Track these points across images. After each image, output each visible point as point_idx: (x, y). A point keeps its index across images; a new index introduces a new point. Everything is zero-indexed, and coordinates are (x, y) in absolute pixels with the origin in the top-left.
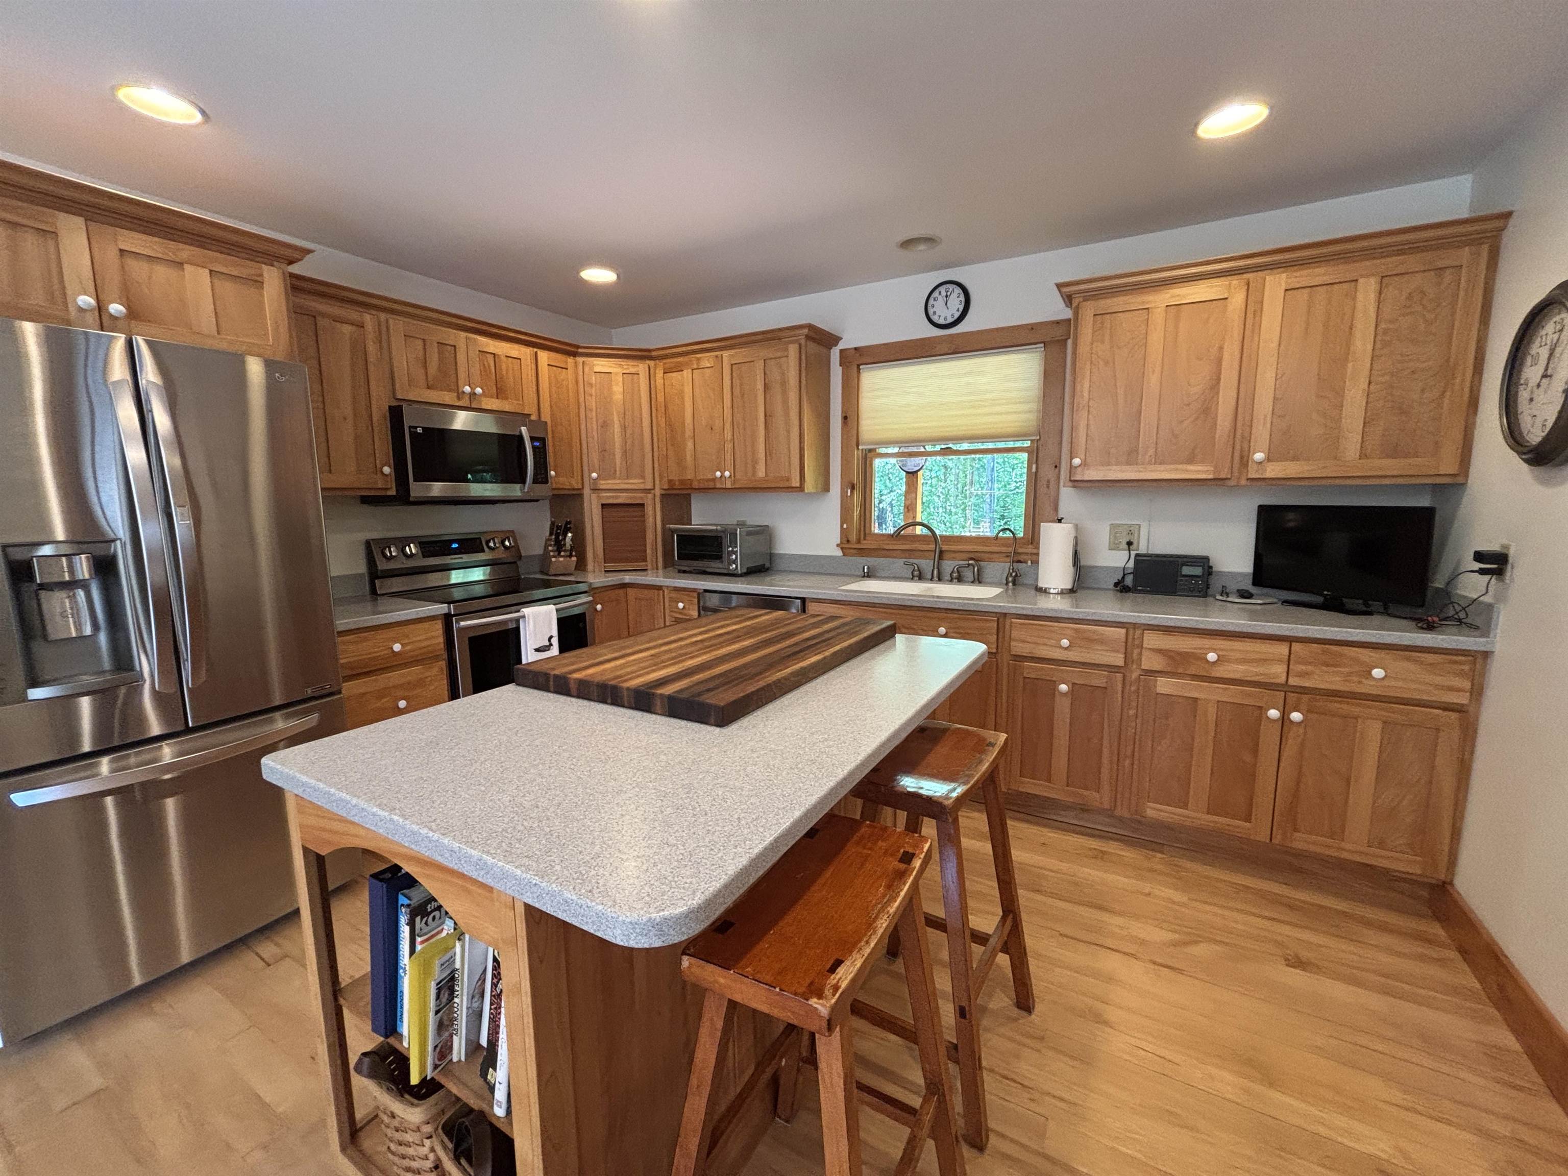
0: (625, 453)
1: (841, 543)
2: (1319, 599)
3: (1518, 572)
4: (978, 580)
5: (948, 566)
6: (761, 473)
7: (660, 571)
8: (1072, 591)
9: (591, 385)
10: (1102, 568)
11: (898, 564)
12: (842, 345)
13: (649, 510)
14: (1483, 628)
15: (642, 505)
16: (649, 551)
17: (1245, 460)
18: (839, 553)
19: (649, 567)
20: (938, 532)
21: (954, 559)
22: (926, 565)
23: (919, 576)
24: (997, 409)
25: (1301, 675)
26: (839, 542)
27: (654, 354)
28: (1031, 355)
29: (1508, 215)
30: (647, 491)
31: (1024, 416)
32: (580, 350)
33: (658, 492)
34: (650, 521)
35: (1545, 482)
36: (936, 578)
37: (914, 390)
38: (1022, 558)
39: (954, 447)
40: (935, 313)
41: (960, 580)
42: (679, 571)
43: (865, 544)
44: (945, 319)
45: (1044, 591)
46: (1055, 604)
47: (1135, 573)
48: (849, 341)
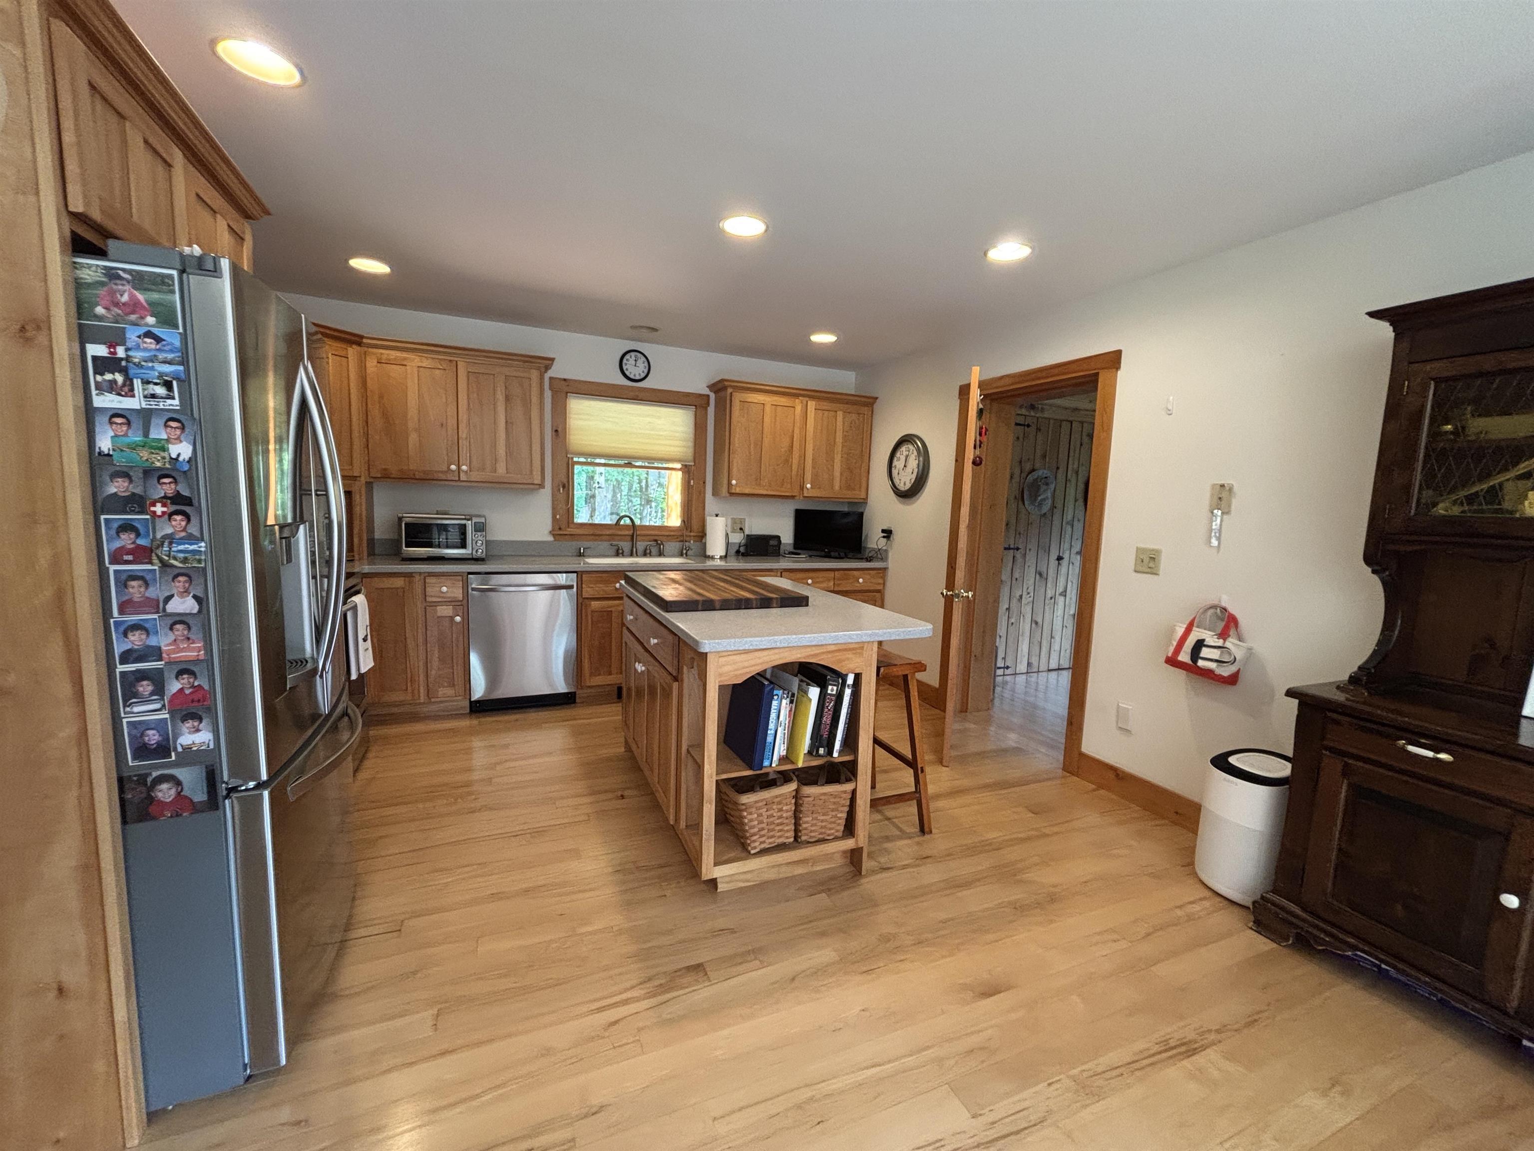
1: (553, 530)
2: (823, 553)
3: (896, 536)
4: (661, 554)
5: (641, 546)
6: (501, 469)
7: (365, 561)
11: (604, 545)
14: (884, 559)
17: (802, 488)
18: (551, 538)
19: (357, 557)
20: (638, 523)
21: (643, 540)
22: (626, 545)
23: (618, 553)
24: (667, 442)
25: (839, 585)
26: (550, 528)
28: (685, 412)
29: (877, 398)
31: (683, 448)
33: (363, 480)
34: (357, 509)
35: (904, 503)
36: (635, 554)
38: (688, 539)
39: (633, 463)
40: (626, 369)
41: (651, 554)
43: (570, 531)
44: (634, 375)
45: (712, 558)
46: (718, 563)
47: (746, 545)
48: (556, 371)
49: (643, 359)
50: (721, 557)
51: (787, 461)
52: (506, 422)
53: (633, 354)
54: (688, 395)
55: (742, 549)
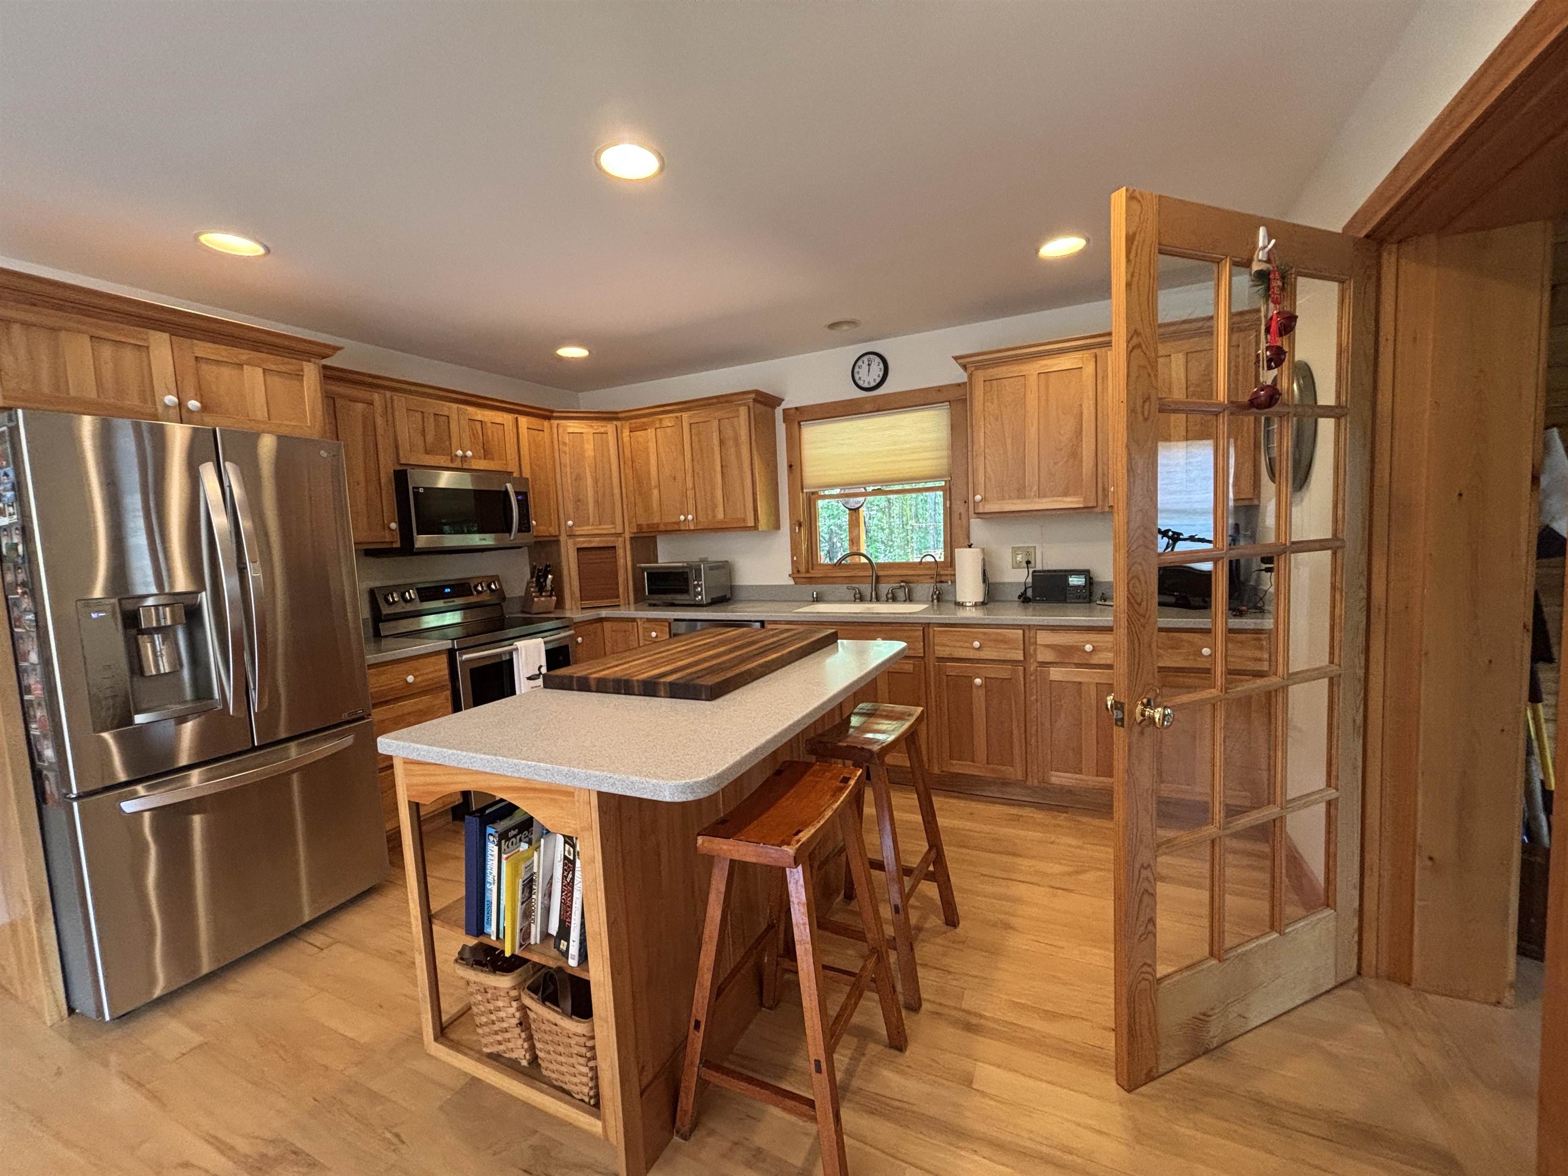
0: (597, 502)
1: (793, 573)
2: (1172, 599)
4: (909, 599)
5: (884, 588)
6: (720, 516)
7: (632, 607)
8: (983, 603)
9: (565, 444)
10: (1009, 583)
11: (842, 589)
12: (784, 405)
13: (620, 552)
15: (614, 547)
16: (621, 590)
17: (1106, 492)
18: (792, 582)
19: (622, 602)
20: (874, 561)
21: (888, 582)
22: (866, 589)
23: (861, 599)
24: (915, 456)
26: (790, 572)
27: (620, 415)
28: (937, 412)
30: (619, 535)
31: (935, 462)
32: (555, 414)
33: (627, 535)
34: (621, 562)
36: (874, 600)
37: (847, 441)
38: (943, 578)
39: (885, 488)
40: (860, 378)
41: (894, 599)
42: (650, 605)
43: (814, 573)
44: (869, 383)
45: (961, 605)
46: (970, 614)
47: (1034, 586)
48: (790, 402)
49: (878, 360)
50: (976, 605)
51: (1075, 454)
52: (722, 466)
53: (865, 359)
54: (939, 389)
55: (1030, 593)
